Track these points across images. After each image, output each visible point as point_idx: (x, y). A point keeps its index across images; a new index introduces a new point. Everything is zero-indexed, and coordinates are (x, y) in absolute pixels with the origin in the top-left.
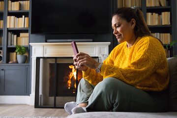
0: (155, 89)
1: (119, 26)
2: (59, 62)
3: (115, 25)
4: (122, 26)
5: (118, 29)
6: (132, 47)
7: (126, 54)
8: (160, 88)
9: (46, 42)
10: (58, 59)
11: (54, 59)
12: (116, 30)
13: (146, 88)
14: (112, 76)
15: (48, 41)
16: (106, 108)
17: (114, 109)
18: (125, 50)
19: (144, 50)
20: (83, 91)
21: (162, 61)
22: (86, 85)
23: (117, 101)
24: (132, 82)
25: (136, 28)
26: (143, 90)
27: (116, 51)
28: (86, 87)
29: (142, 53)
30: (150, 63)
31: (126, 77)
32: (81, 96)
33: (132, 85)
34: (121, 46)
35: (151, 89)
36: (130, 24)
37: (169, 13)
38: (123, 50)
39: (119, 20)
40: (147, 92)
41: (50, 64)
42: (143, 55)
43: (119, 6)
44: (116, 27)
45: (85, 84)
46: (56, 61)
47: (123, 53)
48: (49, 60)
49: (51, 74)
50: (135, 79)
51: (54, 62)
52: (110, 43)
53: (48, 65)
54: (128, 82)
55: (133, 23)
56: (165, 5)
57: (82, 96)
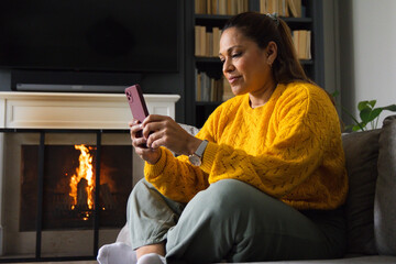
0: (321, 206)
1: (239, 54)
2: (51, 141)
3: (230, 51)
4: (246, 54)
5: (237, 63)
6: (266, 106)
7: (248, 122)
8: (332, 201)
9: (14, 89)
10: (47, 135)
11: (38, 135)
12: (230, 64)
13: (302, 203)
14: (231, 175)
15: (18, 87)
16: (217, 255)
17: (236, 256)
18: (246, 113)
19: (301, 115)
20: (146, 215)
21: (334, 140)
22: (152, 199)
23: (247, 235)
24: (279, 190)
25: (276, 65)
26: (295, 207)
27: (222, 116)
28: (154, 203)
29: (296, 122)
30: (317, 144)
31: (266, 180)
32: (143, 227)
33: (276, 197)
34: (235, 104)
35: (313, 205)
36: (264, 54)
37: (309, 32)
38: (241, 113)
39: (241, 40)
40: (303, 211)
41: (23, 146)
42: (299, 127)
43: (198, 10)
44: (230, 56)
45: (150, 197)
46: (42, 140)
47: (241, 120)
48: (21, 135)
49: (25, 172)
50: (284, 183)
51: (38, 143)
52: (178, 97)
53: (19, 149)
54: (269, 190)
55: (271, 52)
56: (300, 16)
57: (147, 227)
